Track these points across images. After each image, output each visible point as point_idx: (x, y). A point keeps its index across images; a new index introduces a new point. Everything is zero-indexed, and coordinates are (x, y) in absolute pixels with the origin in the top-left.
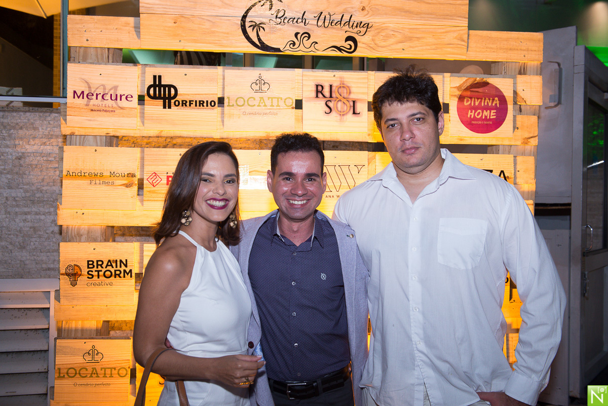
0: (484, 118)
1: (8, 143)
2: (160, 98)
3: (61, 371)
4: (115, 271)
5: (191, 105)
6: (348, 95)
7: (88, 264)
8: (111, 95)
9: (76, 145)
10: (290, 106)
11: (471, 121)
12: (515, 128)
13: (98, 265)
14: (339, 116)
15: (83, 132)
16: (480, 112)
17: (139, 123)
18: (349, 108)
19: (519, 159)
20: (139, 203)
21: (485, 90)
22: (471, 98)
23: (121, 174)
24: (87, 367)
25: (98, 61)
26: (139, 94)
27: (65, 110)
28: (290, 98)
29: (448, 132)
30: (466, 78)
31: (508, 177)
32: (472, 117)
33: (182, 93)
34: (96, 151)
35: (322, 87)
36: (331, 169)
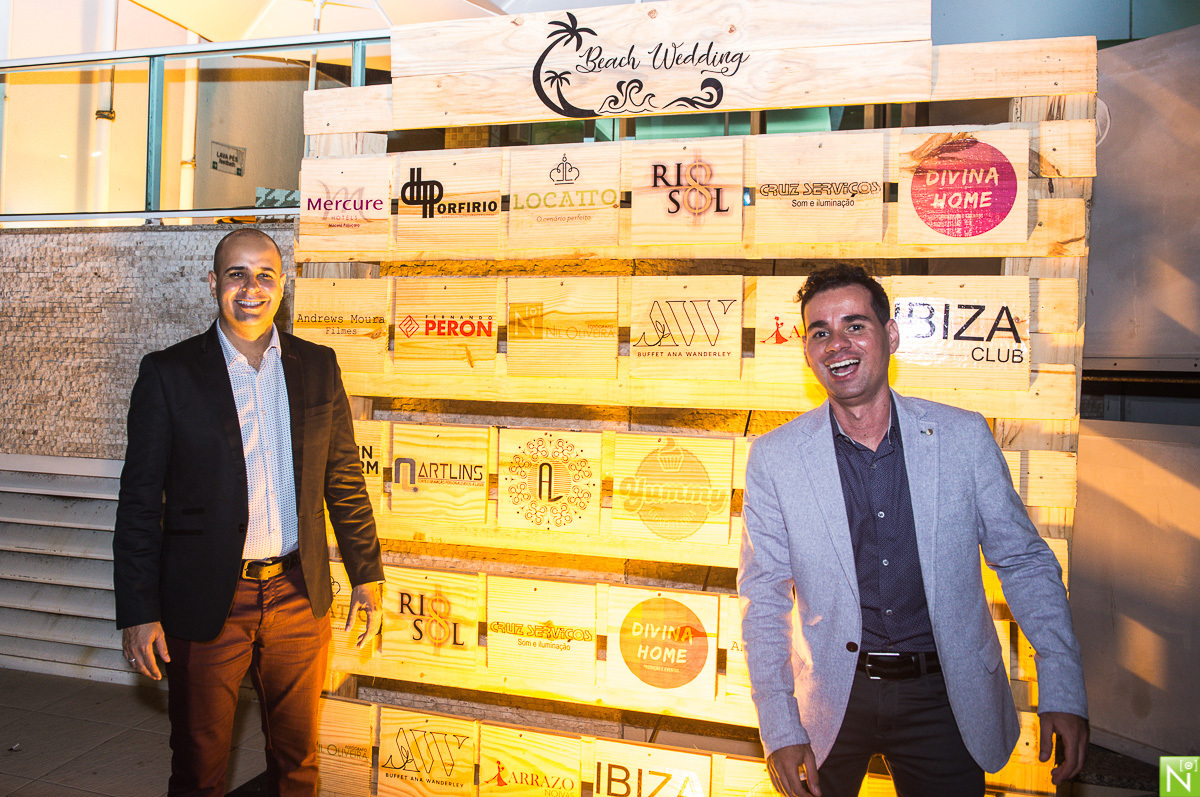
0: (965, 207)
2: (418, 202)
5: (462, 210)
6: (708, 179)
8: (355, 201)
9: (314, 277)
10: (612, 203)
11: (938, 216)
12: (1033, 223)
15: (320, 258)
16: (957, 197)
17: (392, 242)
18: (709, 202)
19: (1045, 284)
20: (388, 362)
21: (971, 154)
22: (940, 172)
23: (365, 319)
25: (341, 154)
26: (392, 198)
27: (298, 227)
28: (612, 190)
29: (896, 236)
30: (930, 136)
31: (1017, 318)
32: (943, 207)
33: (449, 192)
34: (335, 284)
35: (664, 168)
36: (678, 307)
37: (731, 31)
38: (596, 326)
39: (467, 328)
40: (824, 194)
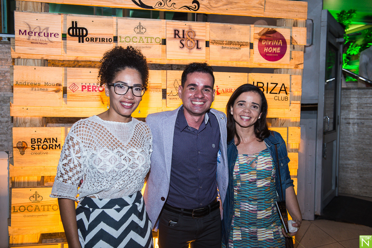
0: (273, 52)
2: (76, 36)
3: (15, 208)
4: (50, 145)
5: (97, 41)
6: (194, 37)
7: (32, 141)
8: (44, 33)
9: (21, 65)
10: (159, 43)
11: (266, 54)
12: (291, 58)
13: (38, 141)
14: (188, 50)
15: (26, 56)
16: (271, 49)
17: (63, 52)
18: (194, 45)
19: (293, 77)
20: (64, 103)
21: (275, 35)
22: (266, 40)
23: (52, 84)
24: (32, 205)
25: (35, 11)
26: (63, 33)
27: (14, 42)
28: (159, 38)
29: (253, 60)
30: (263, 28)
31: (286, 87)
32: (267, 51)
33: (90, 33)
34: (35, 69)
35: (178, 32)
38: (154, 88)
39: (101, 89)
40: (232, 45)
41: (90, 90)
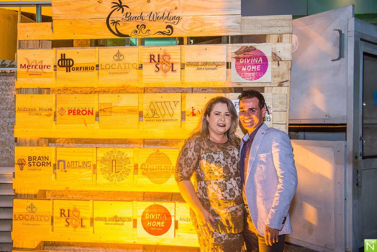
0: (252, 70)
1: (9, 93)
2: (64, 66)
4: (42, 162)
5: (81, 70)
6: (169, 60)
8: (39, 66)
9: (23, 94)
10: (136, 68)
11: (244, 73)
14: (163, 73)
15: (26, 87)
16: (250, 67)
17: (54, 81)
18: (169, 68)
20: (54, 125)
21: (254, 53)
22: (244, 59)
23: (45, 109)
25: (34, 48)
26: (55, 65)
27: (17, 75)
28: (136, 63)
30: (241, 47)
31: (269, 107)
32: (245, 70)
33: (76, 63)
34: (32, 97)
35: (154, 56)
36: (159, 104)
37: (176, 9)
38: (131, 111)
39: (84, 112)
40: (207, 66)
41: (75, 113)
